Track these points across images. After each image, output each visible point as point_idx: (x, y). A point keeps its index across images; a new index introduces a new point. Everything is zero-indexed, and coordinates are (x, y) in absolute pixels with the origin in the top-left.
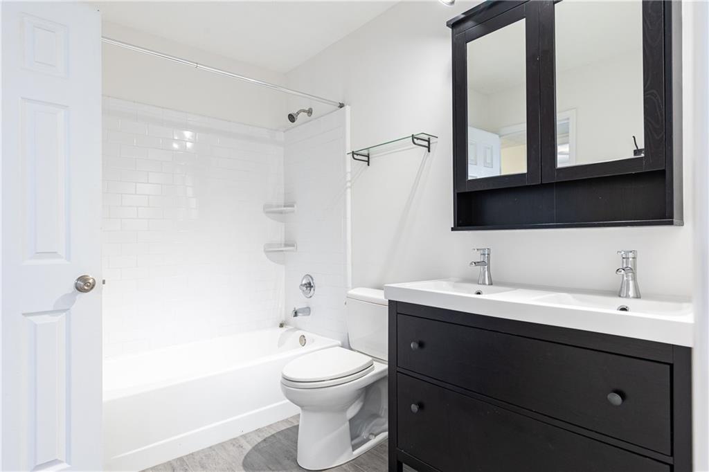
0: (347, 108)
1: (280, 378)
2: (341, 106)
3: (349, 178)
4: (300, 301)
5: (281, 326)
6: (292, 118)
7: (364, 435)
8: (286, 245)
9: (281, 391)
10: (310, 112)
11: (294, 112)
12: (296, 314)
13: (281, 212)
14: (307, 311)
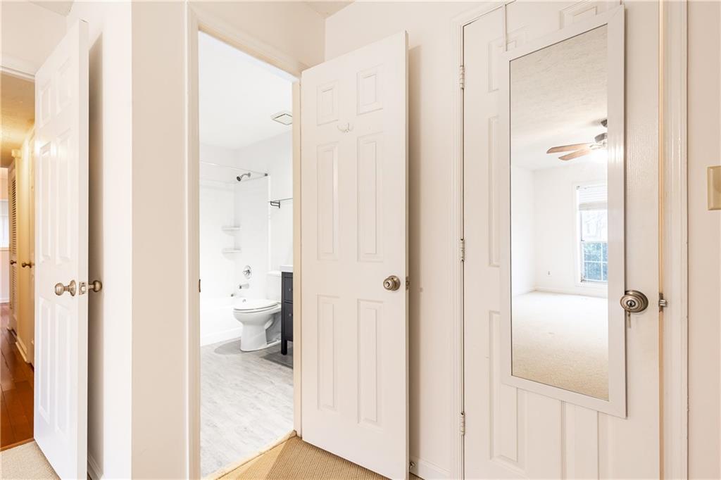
0: (268, 176)
1: (233, 310)
2: (266, 175)
3: (269, 213)
4: (243, 281)
5: (232, 295)
6: (239, 179)
7: (274, 339)
8: (235, 249)
9: (233, 315)
10: (249, 175)
11: (239, 175)
12: (241, 287)
13: (232, 230)
14: (247, 286)
